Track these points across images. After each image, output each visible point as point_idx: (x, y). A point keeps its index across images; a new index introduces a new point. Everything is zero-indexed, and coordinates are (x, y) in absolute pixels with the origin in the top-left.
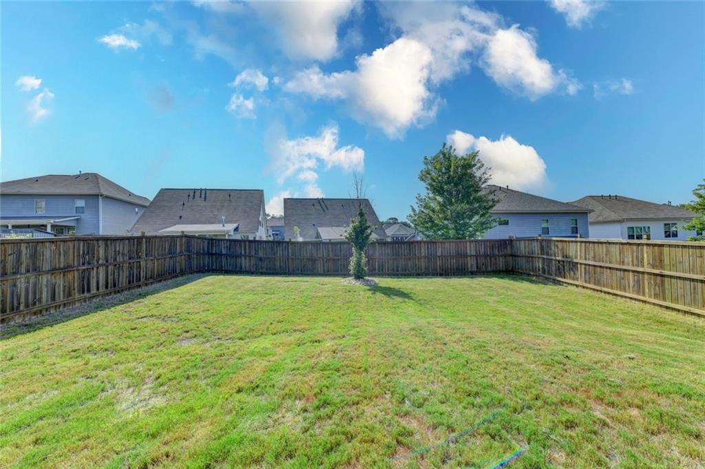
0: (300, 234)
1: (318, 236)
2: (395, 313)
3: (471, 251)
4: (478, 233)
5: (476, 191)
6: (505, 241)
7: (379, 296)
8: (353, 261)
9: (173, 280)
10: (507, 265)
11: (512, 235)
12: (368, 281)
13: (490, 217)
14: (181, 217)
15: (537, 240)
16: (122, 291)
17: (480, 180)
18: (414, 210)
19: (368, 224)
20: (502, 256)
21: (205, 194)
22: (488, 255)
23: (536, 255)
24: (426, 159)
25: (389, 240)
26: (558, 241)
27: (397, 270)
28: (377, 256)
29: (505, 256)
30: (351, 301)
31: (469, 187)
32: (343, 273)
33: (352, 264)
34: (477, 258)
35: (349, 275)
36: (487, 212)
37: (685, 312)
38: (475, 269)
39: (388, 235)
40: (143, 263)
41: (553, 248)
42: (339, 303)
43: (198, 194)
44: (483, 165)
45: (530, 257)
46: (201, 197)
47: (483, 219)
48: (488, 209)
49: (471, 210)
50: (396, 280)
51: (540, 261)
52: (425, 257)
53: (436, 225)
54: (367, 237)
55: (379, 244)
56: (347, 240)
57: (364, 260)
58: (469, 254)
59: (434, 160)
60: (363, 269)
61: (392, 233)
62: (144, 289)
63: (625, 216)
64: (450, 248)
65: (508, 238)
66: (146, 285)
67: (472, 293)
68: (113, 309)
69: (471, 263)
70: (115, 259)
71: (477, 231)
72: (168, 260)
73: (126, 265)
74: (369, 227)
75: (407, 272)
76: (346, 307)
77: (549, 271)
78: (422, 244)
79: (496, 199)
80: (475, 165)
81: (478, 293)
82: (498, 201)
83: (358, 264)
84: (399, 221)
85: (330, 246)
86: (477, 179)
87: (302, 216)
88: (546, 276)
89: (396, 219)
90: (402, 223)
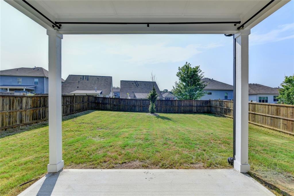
0: (129, 96)
1: (135, 96)
2: (165, 124)
3: (194, 104)
4: (198, 98)
5: (198, 81)
6: (207, 101)
7: (160, 119)
8: (150, 107)
9: (84, 112)
10: (208, 110)
11: (210, 99)
12: (156, 114)
13: (203, 91)
14: (78, 87)
15: (219, 101)
16: (68, 115)
17: (200, 77)
18: (174, 88)
19: (156, 93)
20: (206, 106)
21: (88, 78)
22: (201, 106)
23: (218, 107)
24: (179, 68)
25: (164, 99)
26: (225, 101)
27: (167, 111)
28: (159, 105)
29: (207, 107)
30: (150, 121)
31: (195, 80)
32: (146, 111)
33: (150, 108)
34: (197, 107)
35: (149, 112)
36: (202, 90)
37: (261, 126)
38: (196, 111)
39: (163, 97)
40: (74, 105)
41: (223, 104)
42: (146, 121)
43: (85, 78)
44: (201, 71)
45: (216, 107)
46: (86, 79)
47: (200, 92)
48: (202, 88)
49: (196, 89)
50: (166, 114)
51: (219, 108)
52: (177, 106)
53: (183, 94)
54: (156, 98)
55: (160, 100)
56: (148, 99)
57: (154, 106)
58: (194, 105)
59: (182, 68)
60: (154, 110)
61: (165, 96)
62: (75, 115)
63: (258, 92)
64: (187, 103)
65: (209, 100)
66: (75, 113)
67: (193, 119)
68: (68, 120)
69: (194, 109)
70: (66, 103)
71: (198, 97)
72: (82, 104)
73: (69, 106)
74: (157, 94)
75: (170, 112)
76: (148, 122)
77: (222, 112)
78: (176, 101)
79: (206, 84)
80: (198, 71)
81: (195, 119)
82: (206, 85)
83: (152, 108)
84: (168, 91)
85: (141, 101)
86: (199, 77)
87: (128, 88)
88: (221, 114)
89: (167, 90)
90: (169, 92)
